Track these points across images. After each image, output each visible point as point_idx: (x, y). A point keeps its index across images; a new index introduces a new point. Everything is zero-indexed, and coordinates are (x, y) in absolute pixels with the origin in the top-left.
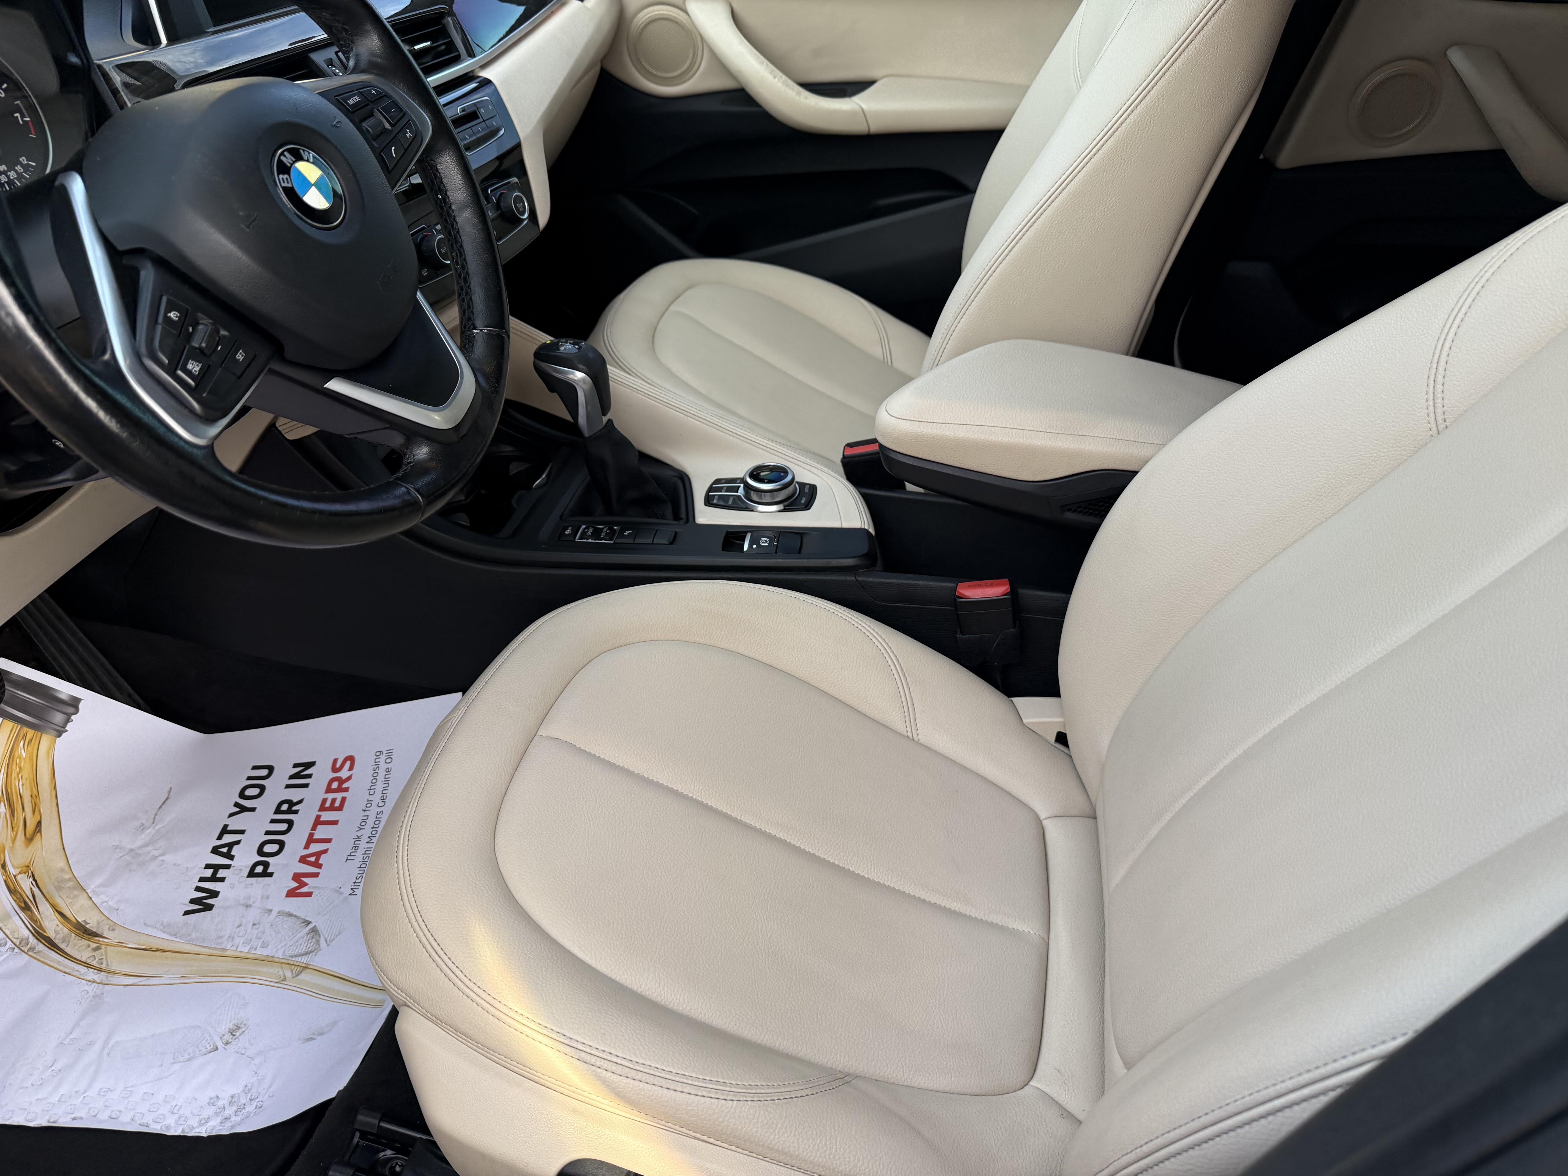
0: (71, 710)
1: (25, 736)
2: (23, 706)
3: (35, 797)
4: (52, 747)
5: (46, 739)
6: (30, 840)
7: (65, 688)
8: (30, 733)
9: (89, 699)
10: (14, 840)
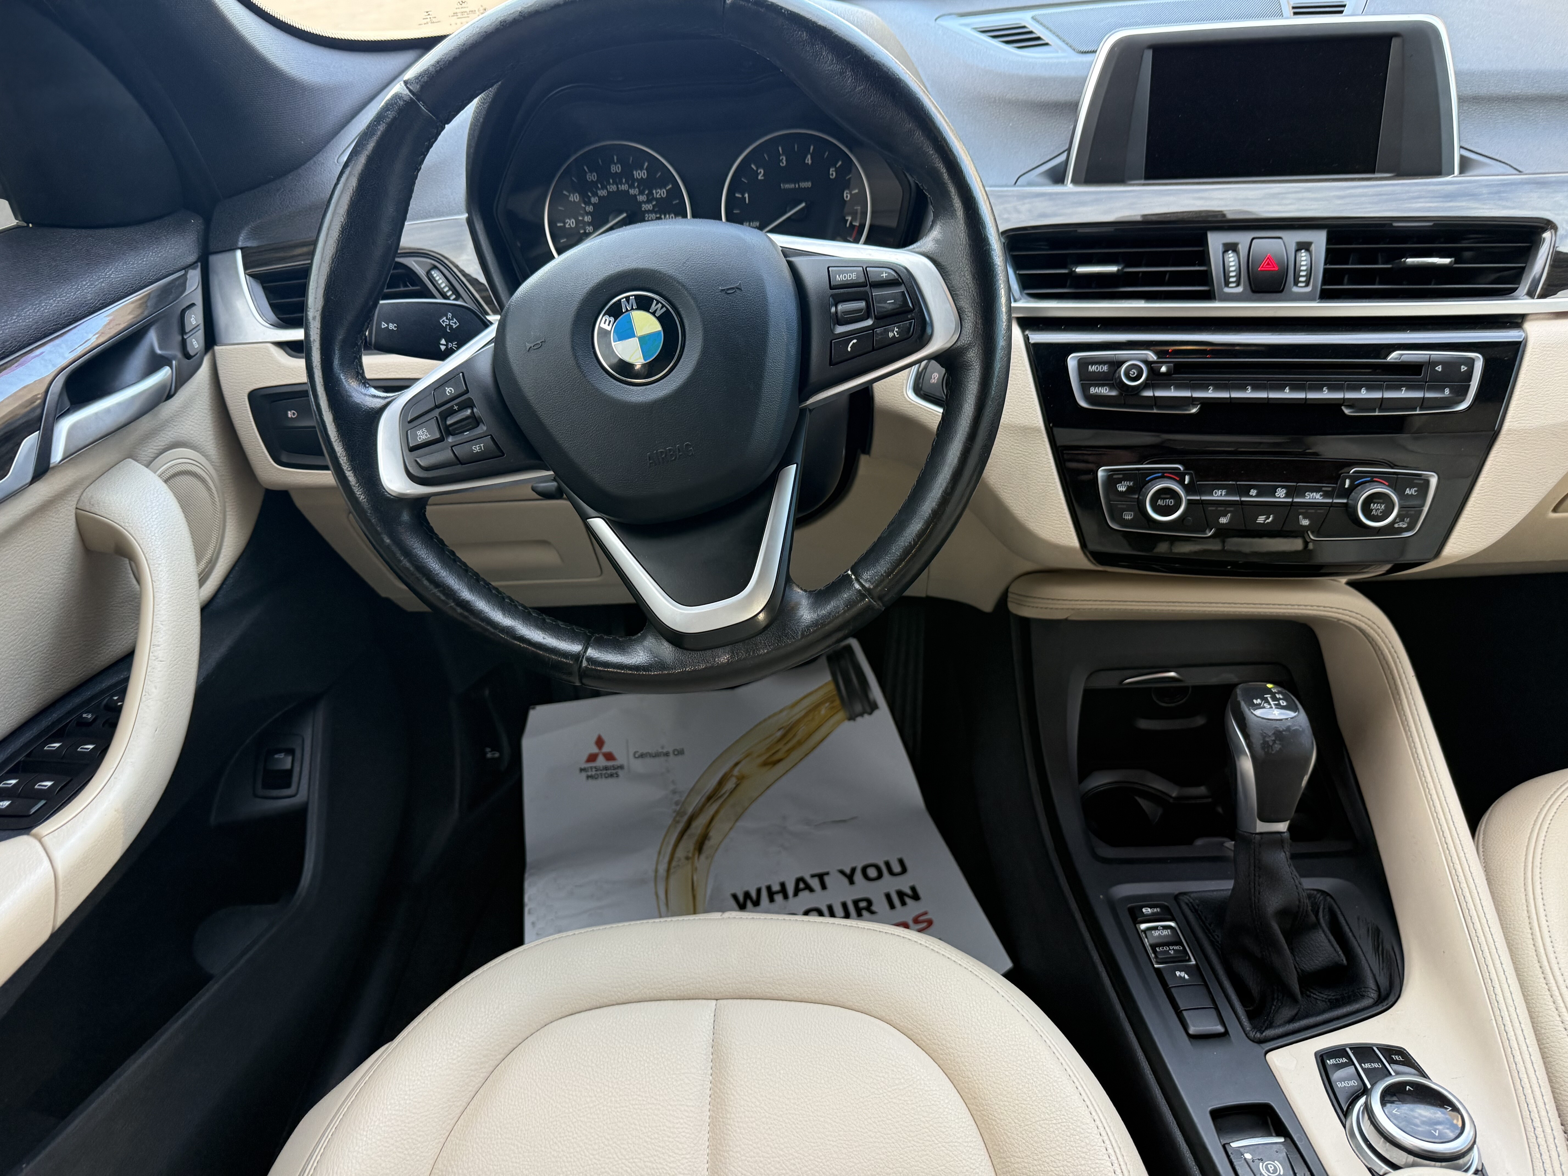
0: (868, 710)
1: (832, 702)
2: (848, 682)
3: (800, 743)
4: (839, 723)
5: (841, 715)
6: (765, 764)
7: (876, 693)
8: (838, 702)
9: (883, 712)
10: (759, 756)
